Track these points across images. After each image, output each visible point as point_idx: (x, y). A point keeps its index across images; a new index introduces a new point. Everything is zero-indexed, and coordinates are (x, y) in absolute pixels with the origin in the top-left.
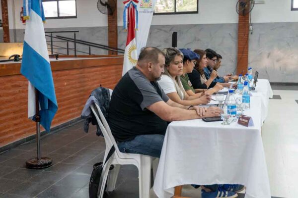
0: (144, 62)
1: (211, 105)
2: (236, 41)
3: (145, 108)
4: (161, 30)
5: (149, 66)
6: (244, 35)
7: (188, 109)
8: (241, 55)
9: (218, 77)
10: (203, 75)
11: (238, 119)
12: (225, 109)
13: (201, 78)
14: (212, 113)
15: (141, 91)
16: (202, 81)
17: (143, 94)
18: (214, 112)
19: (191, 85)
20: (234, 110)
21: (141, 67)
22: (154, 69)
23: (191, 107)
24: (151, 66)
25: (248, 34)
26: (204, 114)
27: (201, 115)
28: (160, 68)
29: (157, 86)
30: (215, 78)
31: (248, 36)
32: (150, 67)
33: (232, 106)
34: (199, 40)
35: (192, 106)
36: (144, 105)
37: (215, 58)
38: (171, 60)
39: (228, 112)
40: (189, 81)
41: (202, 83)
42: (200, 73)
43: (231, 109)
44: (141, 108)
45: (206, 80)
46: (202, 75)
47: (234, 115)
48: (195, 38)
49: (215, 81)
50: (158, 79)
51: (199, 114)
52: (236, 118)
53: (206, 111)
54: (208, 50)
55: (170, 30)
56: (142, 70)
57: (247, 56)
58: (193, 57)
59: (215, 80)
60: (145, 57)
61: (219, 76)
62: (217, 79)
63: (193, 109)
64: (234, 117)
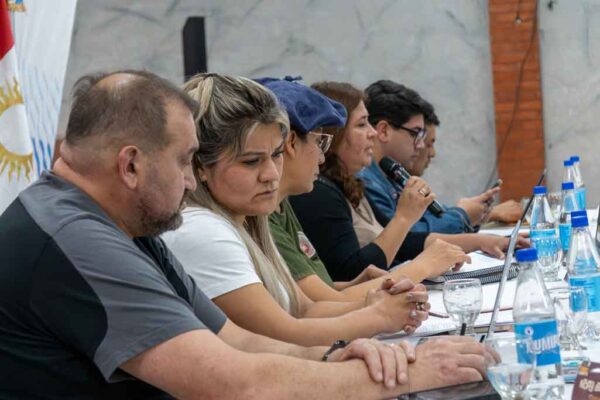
0: (100, 148)
1: (424, 337)
2: (484, 42)
3: (119, 372)
4: (125, 11)
5: (124, 166)
6: (518, 13)
7: (324, 359)
8: (511, 106)
9: (434, 210)
10: (364, 206)
11: (569, 389)
12: (506, 342)
13: (355, 217)
14: (443, 368)
15: (95, 287)
16: (358, 233)
17: (105, 302)
18: (451, 363)
19: (313, 252)
20: (549, 342)
21: (84, 170)
22: (153, 177)
23: (335, 347)
24: (137, 166)
25: (534, 12)
26: (403, 376)
27: (391, 383)
28: (176, 167)
29: (166, 261)
30: (421, 212)
31: (535, 21)
32: (132, 168)
33: (535, 327)
34: (309, 50)
35: (342, 344)
36: (110, 357)
37: (418, 122)
38: (228, 142)
39: (524, 356)
40: (302, 236)
41: (363, 241)
42: (347, 193)
43: (536, 337)
44: (96, 372)
45: (377, 228)
46: (356, 202)
47: (552, 368)
48: (291, 41)
49: (421, 229)
50: (171, 221)
51: (379, 376)
52: (559, 381)
53: (410, 362)
54: (382, 87)
55: (171, 11)
56: (90, 187)
57: (540, 111)
58: (318, 118)
59: (423, 220)
60: (104, 120)
61: (440, 203)
62: (431, 219)
63: (350, 357)
64: (551, 376)
